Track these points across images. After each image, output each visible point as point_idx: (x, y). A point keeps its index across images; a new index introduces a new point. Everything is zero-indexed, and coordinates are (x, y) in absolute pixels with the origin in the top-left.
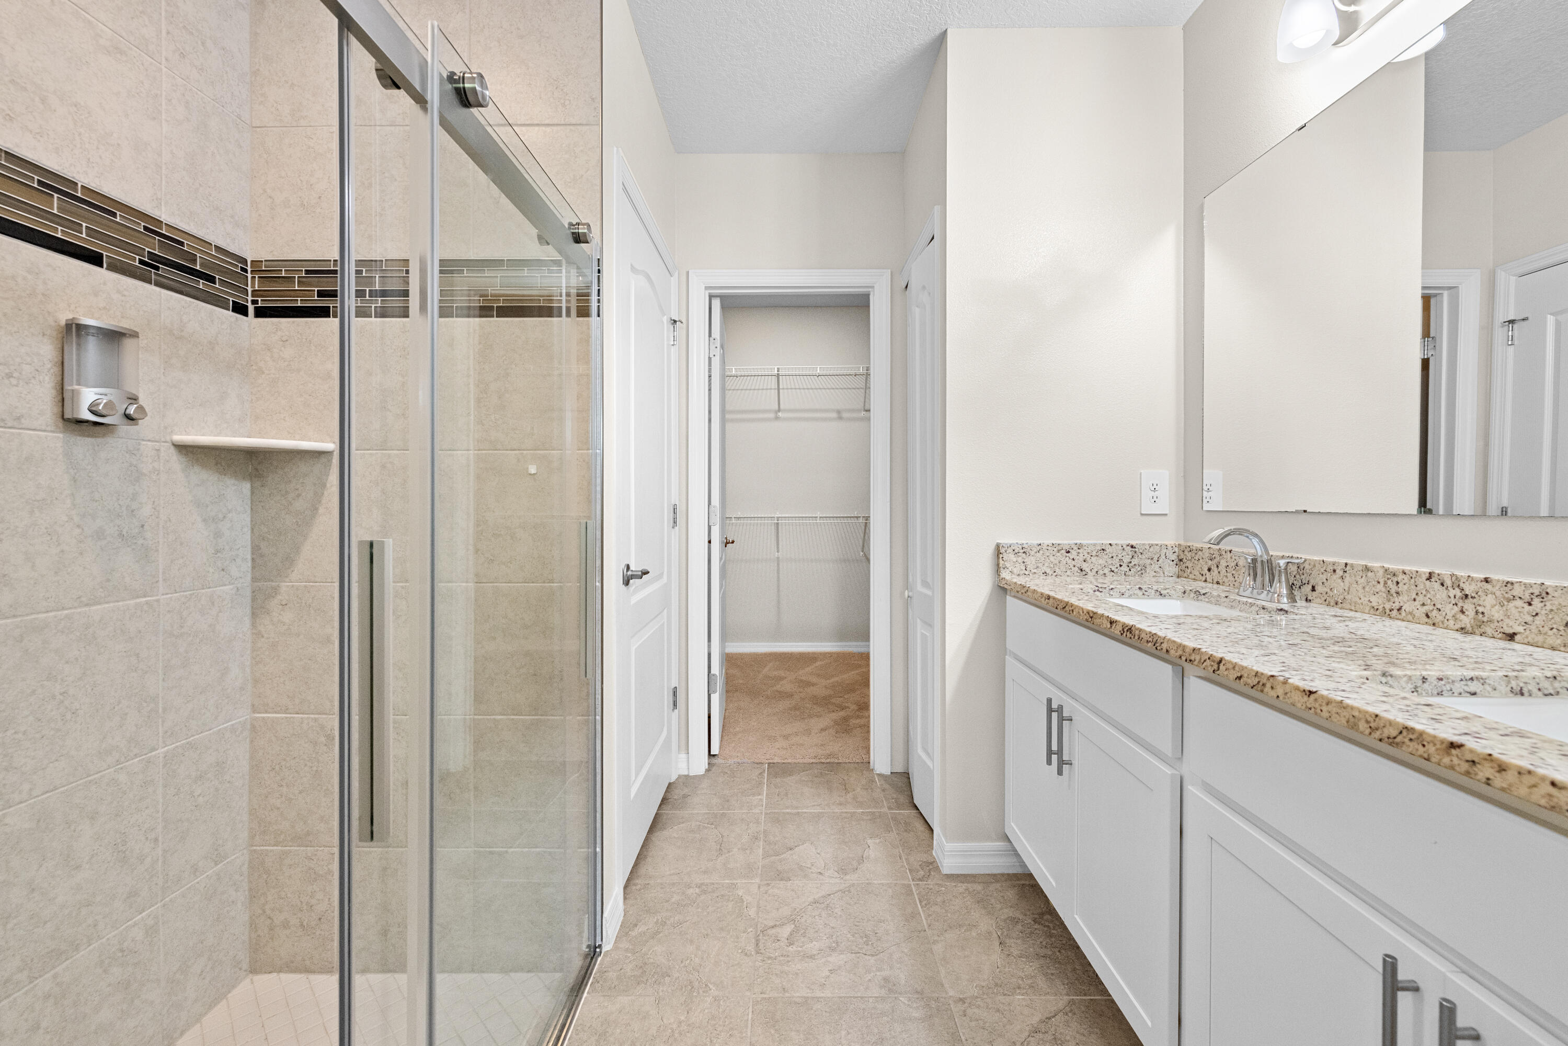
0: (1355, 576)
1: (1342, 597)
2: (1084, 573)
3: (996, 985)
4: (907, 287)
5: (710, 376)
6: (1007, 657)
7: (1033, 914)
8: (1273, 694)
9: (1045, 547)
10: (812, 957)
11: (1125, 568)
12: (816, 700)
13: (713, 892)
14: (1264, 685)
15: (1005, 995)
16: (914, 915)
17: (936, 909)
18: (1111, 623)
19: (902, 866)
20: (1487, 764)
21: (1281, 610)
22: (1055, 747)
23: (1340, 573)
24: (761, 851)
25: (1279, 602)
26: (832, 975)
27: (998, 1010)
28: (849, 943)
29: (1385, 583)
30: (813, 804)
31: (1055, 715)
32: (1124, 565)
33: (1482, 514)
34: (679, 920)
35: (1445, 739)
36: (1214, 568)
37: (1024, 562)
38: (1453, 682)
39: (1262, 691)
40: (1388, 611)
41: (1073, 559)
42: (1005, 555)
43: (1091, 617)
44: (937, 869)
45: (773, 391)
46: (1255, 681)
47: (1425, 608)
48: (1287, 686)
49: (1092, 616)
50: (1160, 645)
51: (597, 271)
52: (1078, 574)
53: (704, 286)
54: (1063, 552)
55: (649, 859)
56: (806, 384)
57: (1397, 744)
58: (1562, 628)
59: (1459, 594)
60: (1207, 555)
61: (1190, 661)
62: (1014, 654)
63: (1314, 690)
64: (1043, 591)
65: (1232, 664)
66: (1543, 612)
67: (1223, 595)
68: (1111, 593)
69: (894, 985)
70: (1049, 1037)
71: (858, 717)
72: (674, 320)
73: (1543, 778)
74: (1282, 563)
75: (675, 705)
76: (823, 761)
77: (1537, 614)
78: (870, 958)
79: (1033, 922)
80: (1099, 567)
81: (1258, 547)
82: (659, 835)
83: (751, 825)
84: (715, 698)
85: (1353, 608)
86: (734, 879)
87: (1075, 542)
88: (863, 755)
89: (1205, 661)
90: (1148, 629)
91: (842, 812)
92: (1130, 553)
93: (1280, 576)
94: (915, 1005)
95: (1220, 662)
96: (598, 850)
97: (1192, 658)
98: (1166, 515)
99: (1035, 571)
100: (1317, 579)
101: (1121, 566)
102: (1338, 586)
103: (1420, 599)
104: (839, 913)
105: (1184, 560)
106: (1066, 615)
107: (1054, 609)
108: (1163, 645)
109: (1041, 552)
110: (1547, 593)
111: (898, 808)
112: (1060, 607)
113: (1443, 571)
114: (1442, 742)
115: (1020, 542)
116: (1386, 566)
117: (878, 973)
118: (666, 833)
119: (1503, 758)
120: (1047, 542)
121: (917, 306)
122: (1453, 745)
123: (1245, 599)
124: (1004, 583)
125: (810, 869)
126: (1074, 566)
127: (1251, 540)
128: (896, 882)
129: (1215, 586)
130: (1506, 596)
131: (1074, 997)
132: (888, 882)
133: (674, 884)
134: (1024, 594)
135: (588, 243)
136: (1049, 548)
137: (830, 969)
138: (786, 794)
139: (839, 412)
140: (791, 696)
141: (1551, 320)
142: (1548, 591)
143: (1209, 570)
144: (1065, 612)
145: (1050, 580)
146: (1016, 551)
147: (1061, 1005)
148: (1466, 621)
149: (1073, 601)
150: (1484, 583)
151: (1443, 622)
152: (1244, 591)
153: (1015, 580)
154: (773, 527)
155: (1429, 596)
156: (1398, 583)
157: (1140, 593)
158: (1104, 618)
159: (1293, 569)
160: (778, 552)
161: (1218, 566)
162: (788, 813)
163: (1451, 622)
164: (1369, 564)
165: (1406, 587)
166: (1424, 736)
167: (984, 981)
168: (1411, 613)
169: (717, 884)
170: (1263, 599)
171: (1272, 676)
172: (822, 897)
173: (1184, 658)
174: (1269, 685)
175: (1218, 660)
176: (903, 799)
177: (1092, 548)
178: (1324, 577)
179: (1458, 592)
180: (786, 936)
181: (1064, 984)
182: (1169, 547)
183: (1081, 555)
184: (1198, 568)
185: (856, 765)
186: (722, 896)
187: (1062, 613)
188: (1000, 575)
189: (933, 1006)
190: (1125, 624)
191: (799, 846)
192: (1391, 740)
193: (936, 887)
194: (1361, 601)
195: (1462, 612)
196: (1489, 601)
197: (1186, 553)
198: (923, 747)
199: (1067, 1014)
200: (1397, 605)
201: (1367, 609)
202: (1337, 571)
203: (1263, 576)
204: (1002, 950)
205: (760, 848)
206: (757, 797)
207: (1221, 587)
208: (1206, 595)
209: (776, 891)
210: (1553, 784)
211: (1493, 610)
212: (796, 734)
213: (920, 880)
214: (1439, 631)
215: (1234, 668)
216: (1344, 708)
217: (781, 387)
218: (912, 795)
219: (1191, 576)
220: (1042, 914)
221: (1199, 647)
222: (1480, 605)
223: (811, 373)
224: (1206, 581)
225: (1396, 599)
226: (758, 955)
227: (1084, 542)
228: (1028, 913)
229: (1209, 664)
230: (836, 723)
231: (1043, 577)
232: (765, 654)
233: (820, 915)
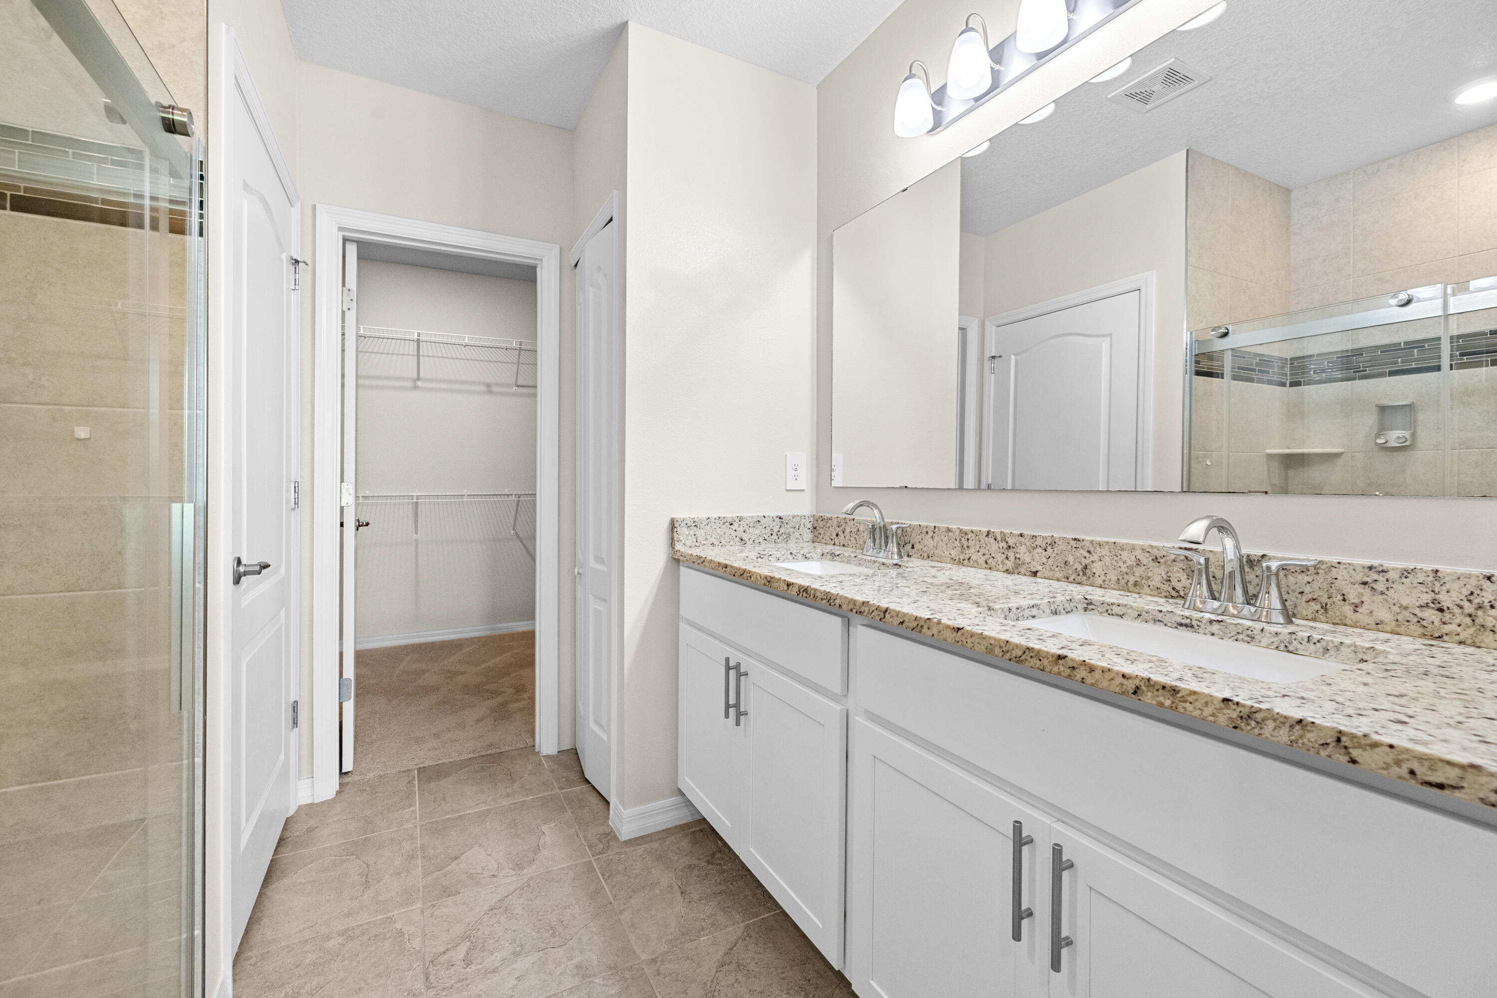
0: (941, 536)
1: (932, 552)
2: (744, 542)
3: (683, 934)
4: (576, 265)
5: (343, 335)
6: (681, 624)
7: (705, 856)
8: (929, 633)
9: (713, 521)
10: (495, 971)
11: (774, 537)
12: (466, 689)
13: (363, 934)
14: (922, 627)
15: (691, 941)
16: (599, 891)
17: (619, 878)
18: (788, 585)
19: (581, 845)
20: (1082, 668)
21: (896, 565)
22: (732, 701)
23: (930, 534)
24: (419, 871)
25: (892, 559)
26: (520, 983)
27: (688, 958)
28: (535, 941)
29: (960, 540)
30: (477, 802)
31: (732, 673)
32: (774, 534)
33: (979, 488)
34: (318, 984)
35: (1054, 653)
36: (841, 534)
37: (695, 535)
38: (1024, 609)
39: (920, 632)
40: (962, 561)
41: (736, 531)
42: (679, 529)
43: (769, 582)
44: (615, 838)
45: (410, 357)
46: (915, 625)
47: (985, 556)
48: (941, 626)
49: (769, 580)
50: (834, 602)
51: (198, 176)
52: (739, 543)
53: (337, 225)
54: (728, 524)
55: (265, 921)
56: (446, 353)
57: (1022, 661)
58: (1063, 566)
59: (1005, 546)
60: (835, 523)
61: (860, 612)
62: (687, 619)
63: (961, 627)
64: (720, 561)
65: (896, 612)
66: (1053, 555)
67: (853, 555)
68: (770, 559)
69: (587, 969)
70: (733, 966)
71: (517, 700)
72: (295, 260)
73: (1117, 673)
74: (894, 527)
75: (295, 723)
76: (483, 754)
77: (1049, 557)
78: (559, 949)
79: (706, 864)
80: (756, 537)
81: (877, 516)
82: (279, 886)
83: (404, 844)
84: (349, 707)
85: (939, 560)
86: (390, 912)
87: (737, 515)
88: (527, 739)
89: (873, 612)
90: (822, 589)
91: (511, 804)
92: (779, 524)
93: (893, 538)
94: (610, 982)
95: (886, 611)
96: (198, 932)
97: (862, 610)
98: (803, 490)
99: (705, 542)
100: (916, 539)
101: (772, 534)
102: (929, 542)
103: (982, 550)
104: (520, 913)
105: (818, 528)
106: (745, 581)
107: (732, 577)
108: (836, 601)
109: (709, 525)
110: (1055, 542)
111: (570, 785)
112: (738, 573)
113: (996, 530)
114: (1053, 656)
115: (692, 517)
116: (961, 527)
117: (569, 963)
118: (287, 882)
119: (1092, 662)
120: (715, 515)
121: (591, 286)
122: (1060, 657)
123: (869, 558)
124: (678, 555)
125: (482, 874)
126: (736, 537)
127: (873, 510)
128: (576, 862)
129: (842, 548)
130: (1033, 545)
131: (748, 922)
132: (569, 864)
133: (306, 941)
134: (700, 564)
135: (188, 135)
136: (716, 521)
137: (516, 976)
138: (444, 799)
139: (488, 385)
140: (435, 689)
141: (1013, 357)
142: (1056, 541)
143: (837, 535)
144: (743, 578)
145: (717, 549)
146: (689, 525)
147: (739, 932)
148: (1009, 564)
149: (749, 567)
150: (1020, 537)
151: (995, 566)
152: (867, 551)
153: (690, 552)
154: (410, 507)
155: (987, 548)
156: (968, 539)
157: (791, 557)
158: (781, 582)
159: (899, 531)
160: (416, 533)
161: (844, 532)
162: (448, 820)
163: (1001, 566)
164: (950, 527)
165: (973, 542)
166: (1041, 653)
167: (672, 934)
168: (976, 561)
169: (367, 923)
170: (882, 557)
171: (929, 619)
172: (499, 901)
173: (854, 611)
174: (926, 627)
175: (884, 610)
176: (574, 776)
177: (749, 520)
178: (919, 537)
179: (1004, 544)
180: (461, 957)
181: (739, 913)
182: (807, 518)
183: (741, 526)
184: (828, 534)
185: (520, 752)
186: (376, 936)
187: (740, 580)
188: (674, 548)
189: (628, 976)
190: (801, 585)
191: (465, 852)
192: (1017, 659)
193: (617, 856)
194: (944, 554)
195: (1007, 558)
196: (1023, 549)
197: (819, 522)
198: (595, 720)
199: (745, 939)
200: (968, 556)
201: (949, 559)
202: (929, 532)
203: (880, 538)
204: (684, 899)
205: (418, 867)
206: (407, 810)
207: (846, 548)
208: (840, 556)
209: (444, 910)
210: (1123, 676)
211: (1025, 555)
212: (448, 730)
213: (600, 853)
214: (995, 573)
215: (897, 615)
216: (984, 638)
217: (421, 354)
218: (582, 770)
219: (823, 541)
220: (713, 855)
221: (867, 600)
222: (1017, 553)
223: (457, 341)
224: (834, 544)
225: (967, 552)
226: (430, 990)
227: (744, 515)
228: (702, 857)
229: (876, 614)
230: (493, 710)
231: (711, 547)
232: (400, 647)
233: (499, 922)
